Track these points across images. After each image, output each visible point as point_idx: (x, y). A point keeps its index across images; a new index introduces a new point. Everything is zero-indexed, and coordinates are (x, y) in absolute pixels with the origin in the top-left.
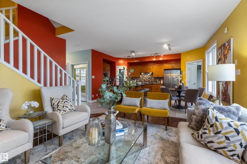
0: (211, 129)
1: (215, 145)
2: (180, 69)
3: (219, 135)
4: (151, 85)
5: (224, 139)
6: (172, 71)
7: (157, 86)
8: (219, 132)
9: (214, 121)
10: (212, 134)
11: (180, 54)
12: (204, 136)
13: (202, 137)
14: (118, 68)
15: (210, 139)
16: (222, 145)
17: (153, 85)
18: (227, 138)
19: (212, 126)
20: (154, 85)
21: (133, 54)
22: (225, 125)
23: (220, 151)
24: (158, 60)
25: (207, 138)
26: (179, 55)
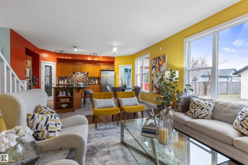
0: (198, 107)
1: (203, 115)
2: (114, 71)
3: (204, 109)
5: (206, 111)
6: (108, 72)
8: (203, 108)
9: (198, 103)
10: (200, 110)
12: (196, 112)
13: (195, 114)
14: (43, 64)
15: (200, 113)
16: (206, 114)
18: (208, 110)
19: (198, 106)
21: (76, 50)
22: (204, 104)
23: (206, 117)
24: (93, 60)
25: (198, 113)
26: (113, 58)
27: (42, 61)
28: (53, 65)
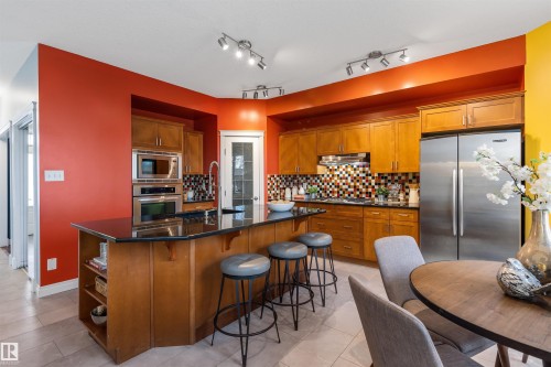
2: (520, 127)
4: (359, 213)
7: (385, 214)
11: (522, 38)
14: (227, 139)
17: (368, 212)
20: (376, 212)
27: (223, 133)
28: (257, 139)
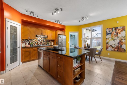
6: (63, 36)
11: (65, 26)
27: (7, 20)
28: (19, 26)
